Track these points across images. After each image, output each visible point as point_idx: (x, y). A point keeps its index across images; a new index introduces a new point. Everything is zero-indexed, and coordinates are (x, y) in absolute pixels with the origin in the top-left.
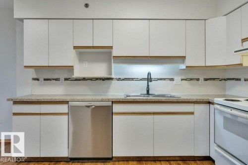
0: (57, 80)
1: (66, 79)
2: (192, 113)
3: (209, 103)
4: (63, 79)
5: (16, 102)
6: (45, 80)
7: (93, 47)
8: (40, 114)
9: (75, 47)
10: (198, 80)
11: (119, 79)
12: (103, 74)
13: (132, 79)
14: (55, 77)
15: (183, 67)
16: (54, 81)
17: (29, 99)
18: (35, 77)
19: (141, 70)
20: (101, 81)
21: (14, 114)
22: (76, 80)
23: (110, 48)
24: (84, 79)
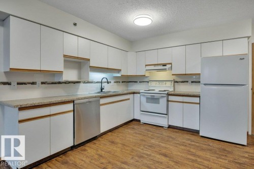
0: (33, 83)
1: (43, 83)
2: (129, 99)
3: (134, 93)
4: (40, 83)
6: (18, 84)
7: (78, 58)
8: (50, 116)
10: (120, 82)
11: (84, 82)
12: (75, 79)
13: (92, 82)
14: (31, 81)
15: (119, 75)
16: (30, 85)
17: (41, 103)
20: (73, 84)
21: (20, 121)
22: (53, 83)
23: (89, 60)
24: (59, 83)
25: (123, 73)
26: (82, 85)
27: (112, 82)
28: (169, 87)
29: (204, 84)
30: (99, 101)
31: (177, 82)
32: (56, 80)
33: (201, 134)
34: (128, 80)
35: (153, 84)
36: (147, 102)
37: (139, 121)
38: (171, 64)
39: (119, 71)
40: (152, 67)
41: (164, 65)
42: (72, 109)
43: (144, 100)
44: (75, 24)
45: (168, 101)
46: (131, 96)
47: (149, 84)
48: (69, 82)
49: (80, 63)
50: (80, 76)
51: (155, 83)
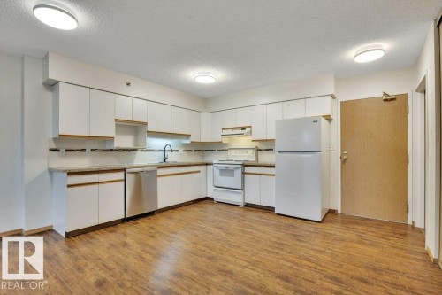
0: (83, 150)
1: (92, 150)
2: (199, 172)
3: (207, 164)
4: (90, 150)
5: (71, 173)
6: (67, 150)
7: (132, 122)
8: (98, 183)
9: (116, 120)
10: (191, 151)
11: (142, 150)
14: (80, 148)
15: (188, 141)
16: (78, 152)
18: (54, 147)
19: (159, 143)
20: (128, 152)
21: (69, 186)
22: (104, 151)
23: (145, 124)
24: (112, 150)
25: (193, 139)
26: (139, 153)
27: (181, 150)
28: (250, 157)
29: (280, 152)
30: (156, 171)
31: (260, 150)
32: (108, 147)
33: (277, 211)
34: (204, 148)
35: (233, 153)
36: (221, 175)
37: (212, 199)
38: (250, 127)
39: (188, 136)
40: (230, 132)
41: (243, 129)
42: (123, 178)
43: (217, 172)
44: (128, 84)
45: (244, 173)
46: (202, 168)
47: (229, 153)
48: (124, 150)
49: (136, 127)
50: (136, 142)
51: (234, 151)
